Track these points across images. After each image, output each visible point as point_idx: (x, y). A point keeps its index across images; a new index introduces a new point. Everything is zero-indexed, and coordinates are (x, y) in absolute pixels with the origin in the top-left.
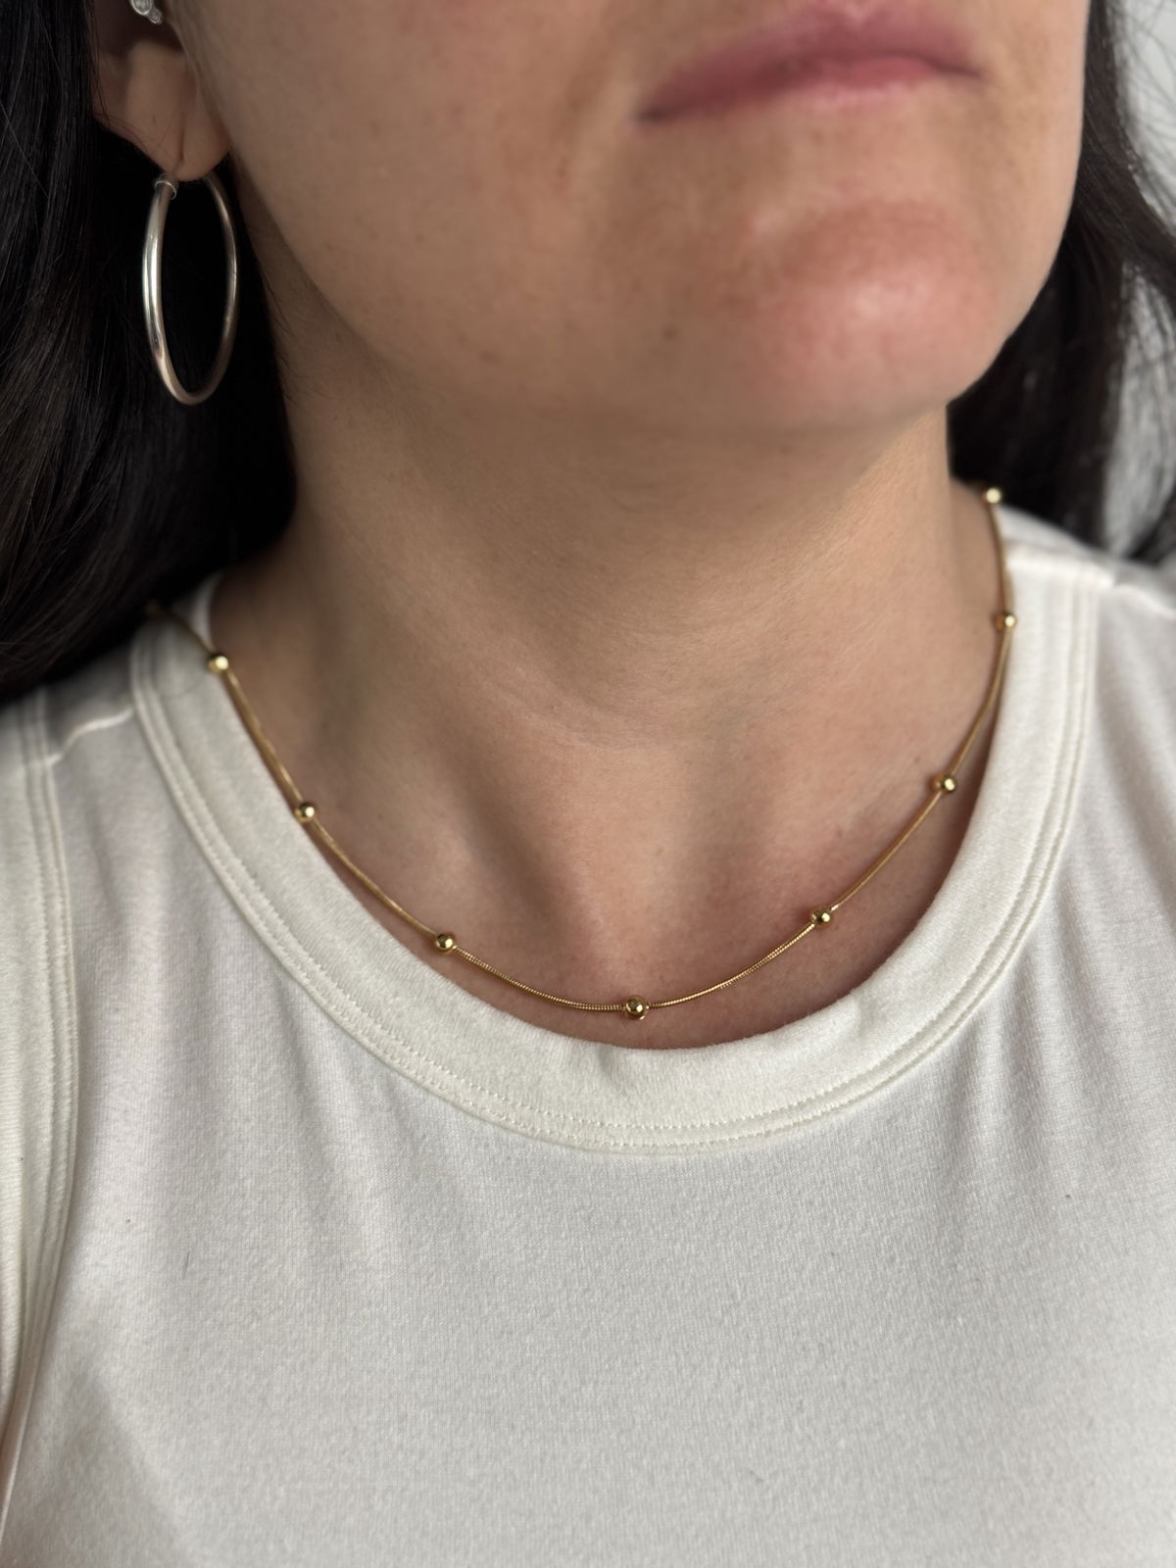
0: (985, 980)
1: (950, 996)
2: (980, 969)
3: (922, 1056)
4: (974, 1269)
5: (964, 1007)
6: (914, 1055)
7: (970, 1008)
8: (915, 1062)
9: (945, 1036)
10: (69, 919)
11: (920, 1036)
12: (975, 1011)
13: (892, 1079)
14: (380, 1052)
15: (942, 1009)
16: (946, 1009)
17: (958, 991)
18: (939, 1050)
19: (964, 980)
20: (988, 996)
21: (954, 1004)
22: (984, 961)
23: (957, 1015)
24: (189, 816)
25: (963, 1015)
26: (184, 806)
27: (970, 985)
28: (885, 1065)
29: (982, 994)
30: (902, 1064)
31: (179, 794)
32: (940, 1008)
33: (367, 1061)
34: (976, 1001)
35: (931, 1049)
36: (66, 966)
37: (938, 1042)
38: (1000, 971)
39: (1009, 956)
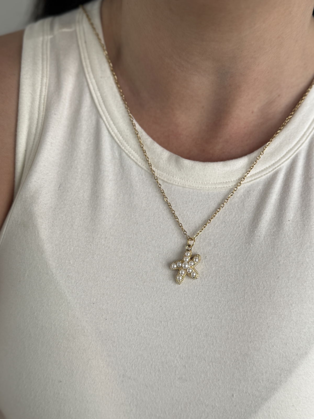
0: (284, 159)
1: (273, 162)
2: (284, 156)
3: (262, 176)
5: (276, 166)
6: (260, 175)
7: (278, 166)
8: (259, 177)
9: (269, 172)
10: (47, 85)
12: (279, 167)
13: (252, 180)
15: (270, 165)
16: (272, 165)
17: (276, 161)
18: (266, 176)
19: (278, 159)
21: (274, 164)
22: (285, 154)
24: (84, 64)
25: (275, 168)
26: (83, 61)
27: (280, 160)
29: (282, 163)
30: (256, 177)
31: (83, 57)
34: (280, 165)
35: (264, 175)
36: (44, 98)
37: (267, 174)
38: (288, 158)
39: (292, 155)
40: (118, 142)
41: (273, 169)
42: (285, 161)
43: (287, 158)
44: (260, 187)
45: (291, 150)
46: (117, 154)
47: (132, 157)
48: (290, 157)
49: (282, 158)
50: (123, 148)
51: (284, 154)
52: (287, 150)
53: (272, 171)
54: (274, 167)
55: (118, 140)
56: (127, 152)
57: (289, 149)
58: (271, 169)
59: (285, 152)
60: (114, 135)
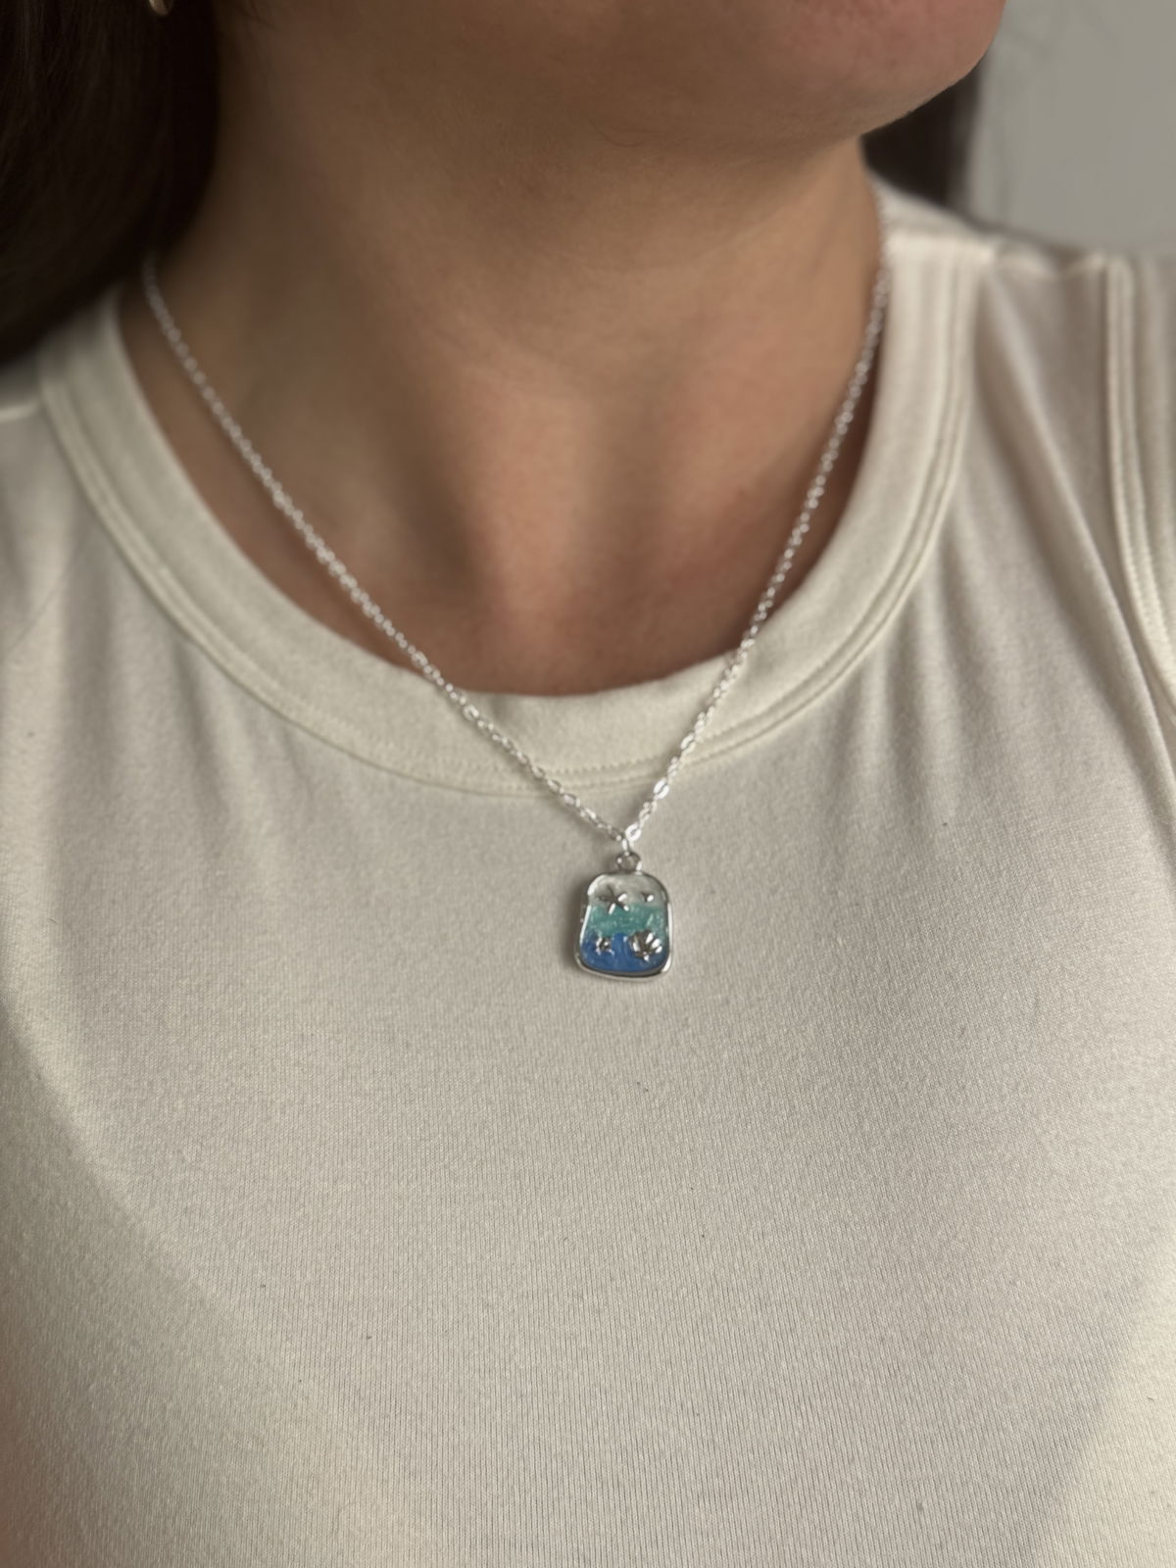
0: (871, 628)
1: (835, 646)
2: (866, 620)
3: (809, 701)
4: (854, 895)
5: (849, 654)
6: (801, 700)
7: (856, 655)
8: (802, 706)
9: (832, 682)
11: (806, 684)
12: (860, 658)
13: (778, 723)
14: (277, 706)
15: (828, 657)
16: (834, 657)
17: (844, 639)
18: (823, 697)
19: (849, 630)
20: (873, 644)
21: (840, 653)
22: (871, 611)
23: (842, 662)
27: (856, 634)
28: (772, 710)
29: (867, 642)
30: (789, 709)
33: (263, 714)
34: (861, 650)
35: (817, 695)
37: (824, 688)
38: (885, 620)
39: (894, 605)
41: (843, 670)
42: (874, 633)
44: (814, 738)
45: (885, 590)
49: (862, 625)
51: (865, 610)
52: (873, 595)
53: (838, 675)
57: (876, 588)
58: (836, 670)
59: (866, 605)
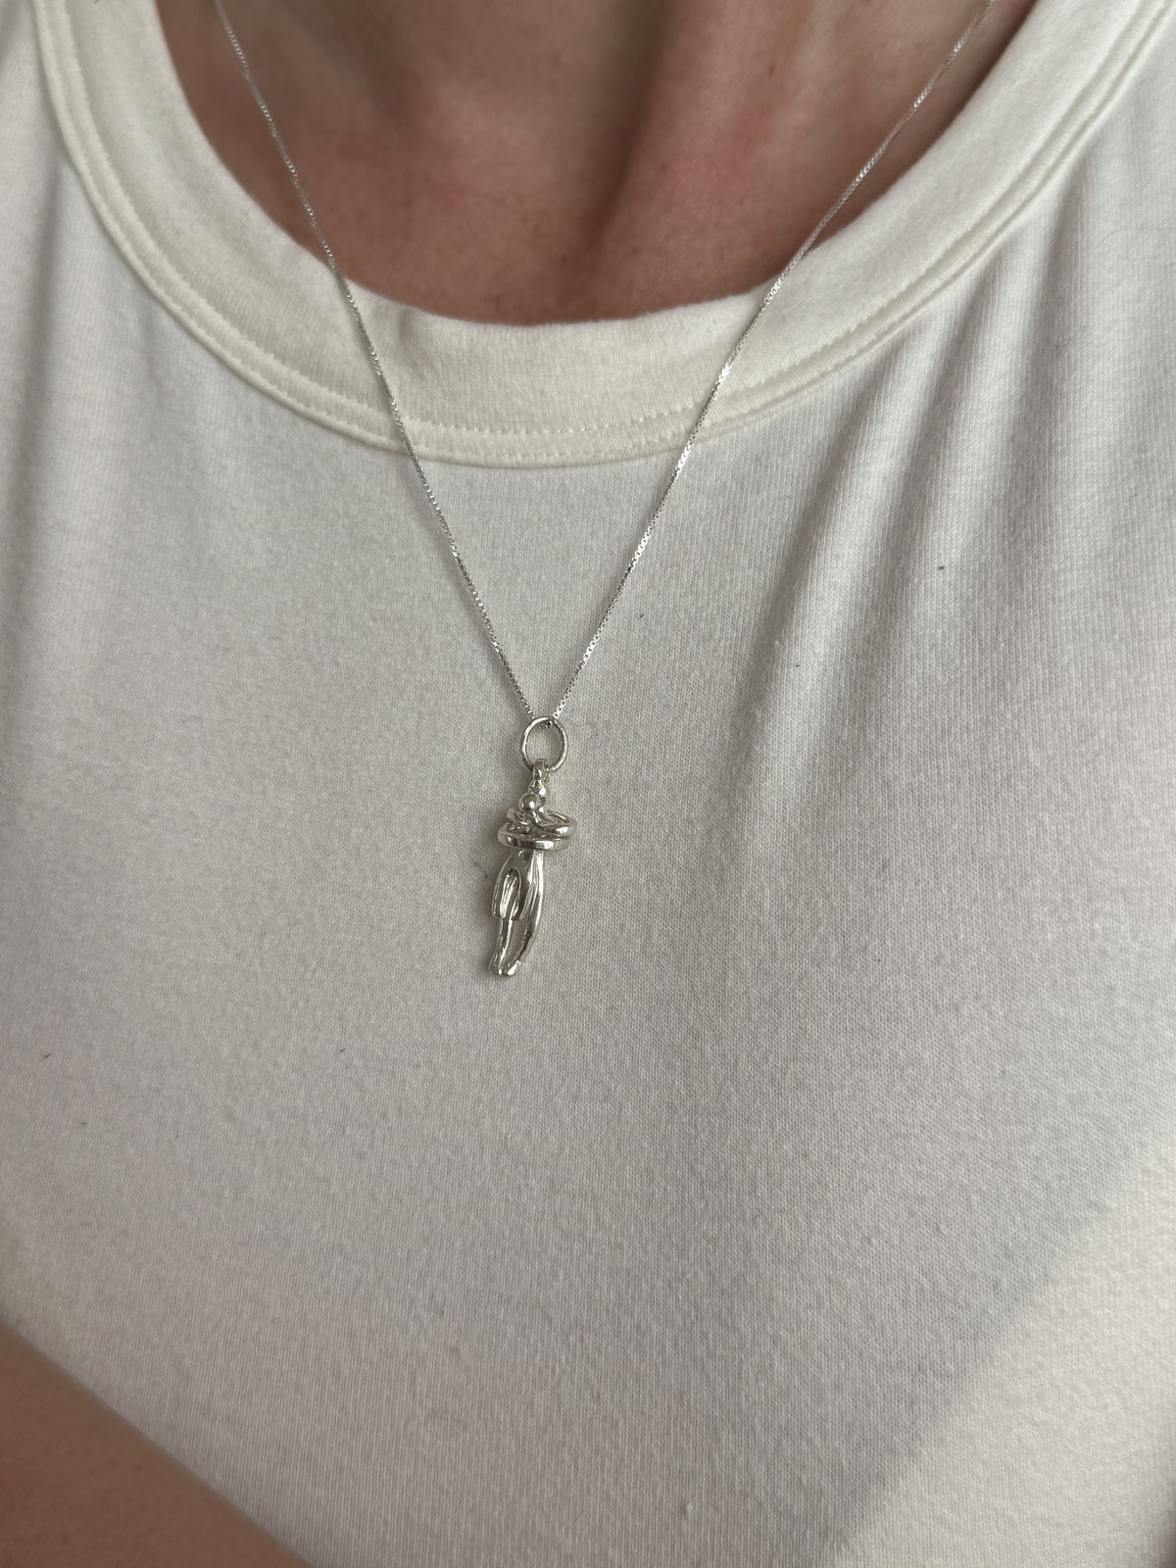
2: (933, 271)
5: (895, 317)
7: (905, 317)
9: (861, 352)
11: (827, 351)
12: (908, 322)
16: (870, 319)
17: (894, 294)
19: (904, 285)
20: (931, 306)
21: (883, 313)
25: (892, 327)
27: (912, 289)
29: (925, 301)
30: (794, 385)
32: (864, 316)
34: (914, 310)
37: (850, 359)
38: (956, 276)
39: (975, 257)
40: (138, 265)
41: (880, 337)
42: (938, 291)
43: (947, 273)
45: (968, 236)
46: (133, 326)
47: (201, 332)
48: (965, 267)
49: (921, 280)
50: (160, 291)
51: (933, 259)
52: (949, 241)
53: (872, 343)
54: (885, 325)
55: (140, 257)
56: (176, 308)
57: (957, 233)
58: (871, 336)
59: (937, 253)
60: (120, 236)
